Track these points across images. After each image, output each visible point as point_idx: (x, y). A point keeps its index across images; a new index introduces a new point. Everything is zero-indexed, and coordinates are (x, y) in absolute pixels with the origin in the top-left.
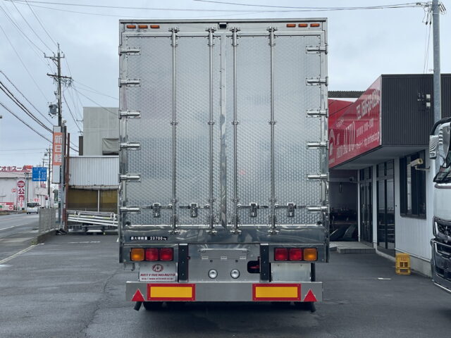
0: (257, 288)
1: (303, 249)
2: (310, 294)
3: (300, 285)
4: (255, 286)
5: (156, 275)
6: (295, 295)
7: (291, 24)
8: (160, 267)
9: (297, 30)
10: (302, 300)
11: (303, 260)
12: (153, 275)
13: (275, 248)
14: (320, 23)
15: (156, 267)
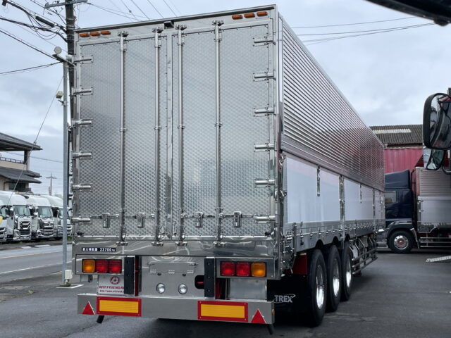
0: (203, 306)
1: (251, 263)
2: (258, 315)
3: (247, 303)
4: (200, 303)
5: (113, 288)
6: (242, 316)
7: (236, 15)
8: (117, 279)
9: (245, 21)
10: (250, 321)
11: (251, 276)
12: (111, 287)
13: (222, 262)
14: (268, 11)
15: (114, 279)
